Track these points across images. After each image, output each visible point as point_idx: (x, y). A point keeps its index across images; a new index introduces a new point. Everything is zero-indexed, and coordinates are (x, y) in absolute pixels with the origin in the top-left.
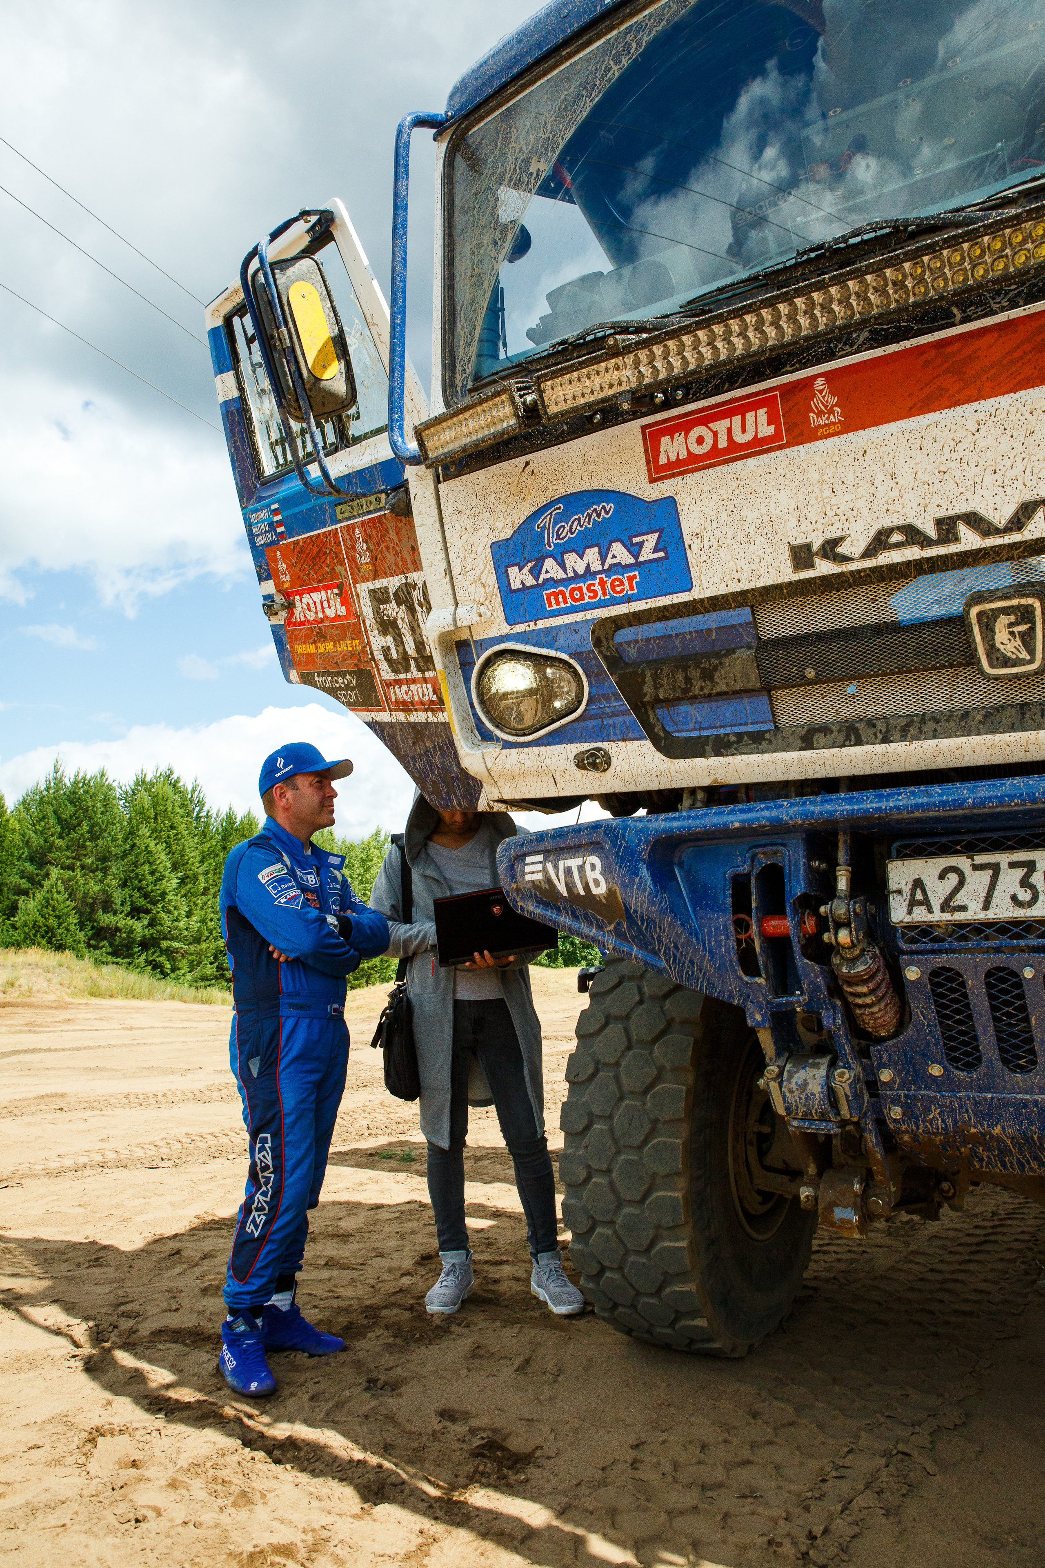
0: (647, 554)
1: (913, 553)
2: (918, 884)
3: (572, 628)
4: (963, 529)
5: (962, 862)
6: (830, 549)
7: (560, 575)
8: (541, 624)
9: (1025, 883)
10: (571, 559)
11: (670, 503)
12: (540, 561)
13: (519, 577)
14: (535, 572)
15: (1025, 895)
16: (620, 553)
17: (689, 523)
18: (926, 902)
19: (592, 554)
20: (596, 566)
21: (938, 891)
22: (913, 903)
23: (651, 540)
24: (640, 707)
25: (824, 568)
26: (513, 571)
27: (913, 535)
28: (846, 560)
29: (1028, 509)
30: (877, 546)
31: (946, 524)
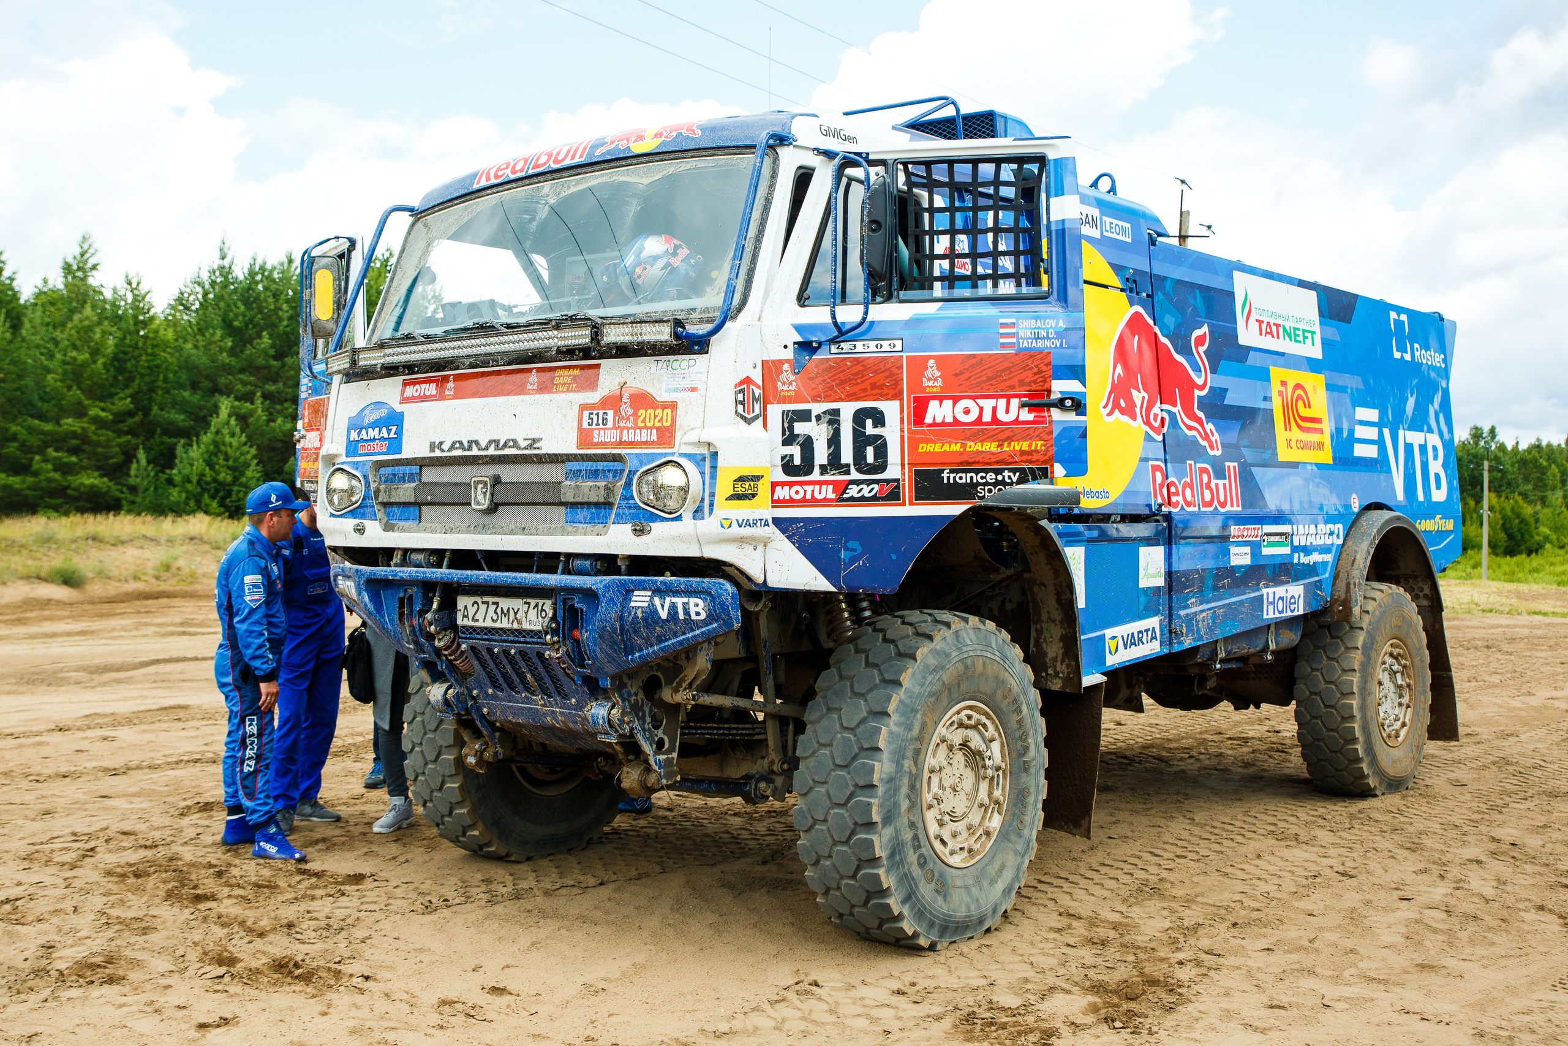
0: (392, 435)
1: (460, 453)
2: (466, 607)
3: (364, 463)
4: (474, 446)
5: (479, 599)
6: (440, 445)
7: (365, 437)
8: (356, 459)
9: (496, 612)
10: (371, 430)
11: (402, 414)
12: (362, 428)
13: (354, 435)
14: (359, 434)
15: (495, 618)
16: (384, 432)
17: (405, 425)
18: (467, 616)
19: (377, 431)
20: (376, 436)
21: (471, 611)
22: (464, 616)
23: (394, 429)
25: (437, 453)
26: (353, 431)
27: (462, 446)
28: (443, 451)
29: (490, 442)
30: (452, 447)
31: (470, 442)
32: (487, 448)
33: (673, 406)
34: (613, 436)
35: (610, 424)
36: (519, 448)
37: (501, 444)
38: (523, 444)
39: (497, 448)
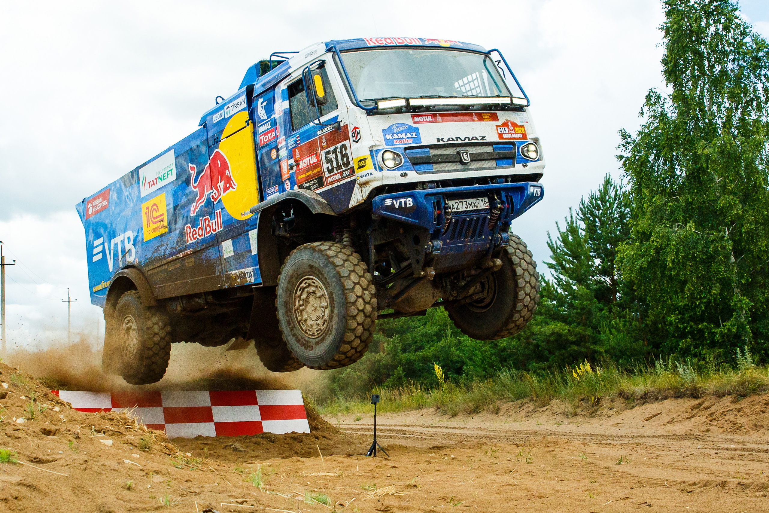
0: (414, 136)
1: (453, 142)
3: (400, 148)
6: (442, 139)
7: (397, 137)
8: (393, 147)
9: (466, 205)
10: (399, 134)
11: (418, 128)
12: (393, 134)
13: (389, 137)
14: (392, 136)
16: (409, 135)
17: (421, 132)
19: (404, 135)
20: (404, 137)
23: (414, 134)
24: (414, 164)
25: (441, 142)
26: (387, 135)
27: (453, 140)
28: (444, 141)
29: (465, 138)
30: (449, 140)
31: (457, 138)
32: (465, 140)
33: (523, 127)
34: (509, 136)
35: (507, 132)
36: (478, 140)
37: (470, 139)
38: (479, 138)
39: (469, 140)
